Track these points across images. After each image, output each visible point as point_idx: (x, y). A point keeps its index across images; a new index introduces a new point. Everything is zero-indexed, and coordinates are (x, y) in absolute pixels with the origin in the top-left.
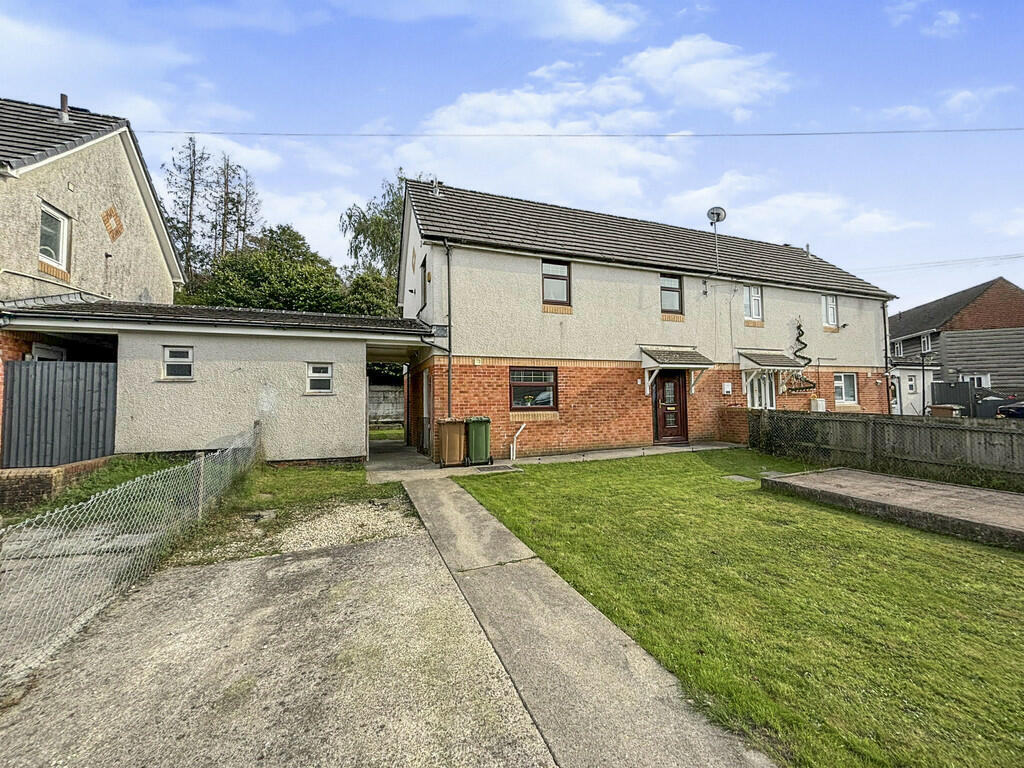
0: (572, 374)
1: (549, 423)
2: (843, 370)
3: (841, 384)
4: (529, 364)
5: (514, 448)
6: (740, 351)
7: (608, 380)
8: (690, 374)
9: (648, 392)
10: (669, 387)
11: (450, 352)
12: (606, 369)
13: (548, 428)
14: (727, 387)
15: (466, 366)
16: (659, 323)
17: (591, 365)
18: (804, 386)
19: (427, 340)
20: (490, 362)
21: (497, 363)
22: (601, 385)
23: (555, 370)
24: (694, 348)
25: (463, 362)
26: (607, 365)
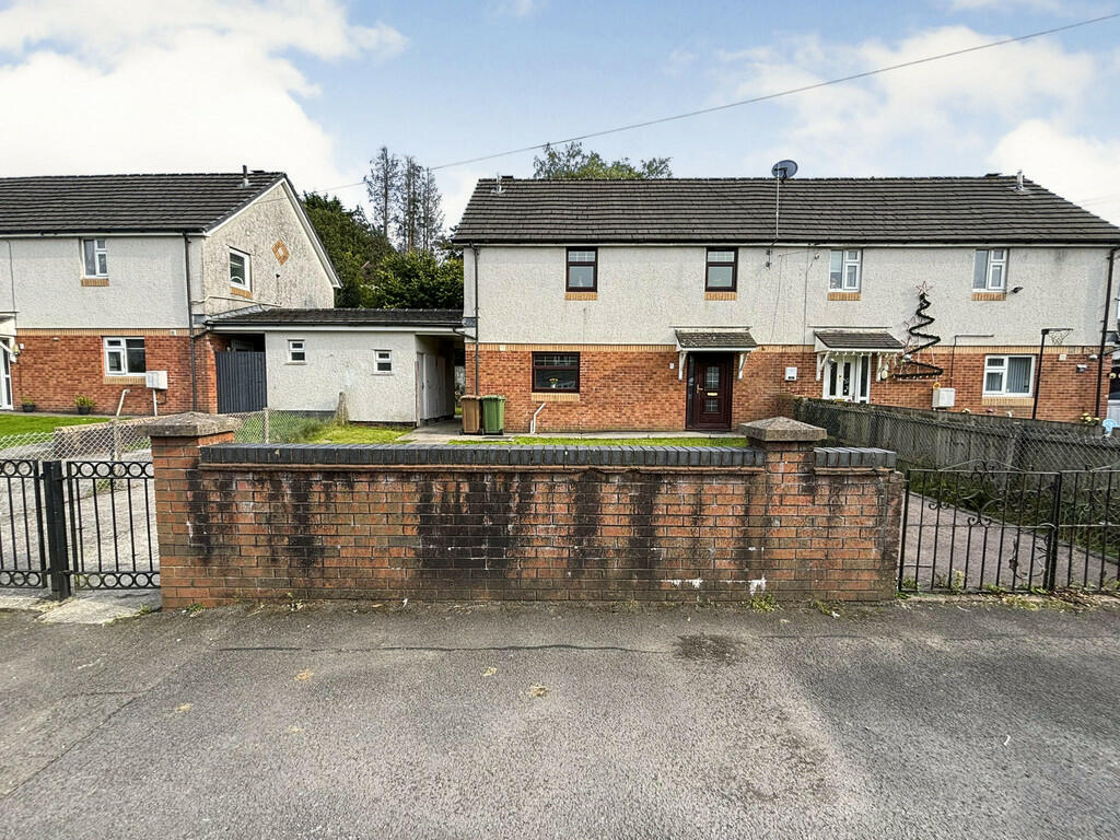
0: (596, 358)
1: (569, 404)
3: (1001, 370)
4: (550, 349)
5: (534, 424)
6: (816, 330)
8: (739, 357)
9: (680, 377)
11: (477, 339)
13: (568, 408)
14: (791, 372)
15: (491, 352)
16: (702, 303)
17: (616, 349)
20: (514, 349)
21: (520, 349)
22: (625, 370)
23: (577, 355)
24: (748, 328)
25: (489, 348)
26: (634, 349)
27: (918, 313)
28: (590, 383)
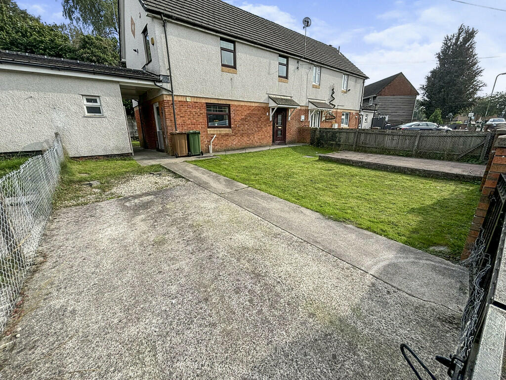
0: (237, 109)
1: (227, 135)
2: (345, 111)
3: (343, 117)
4: (216, 102)
5: (211, 147)
6: (310, 100)
7: (254, 112)
8: (288, 111)
9: (271, 119)
10: (280, 117)
11: (172, 92)
12: (253, 106)
13: (226, 137)
14: (303, 118)
15: (182, 101)
16: (277, 83)
17: (246, 104)
18: (331, 118)
19: (158, 84)
20: (195, 100)
21: (199, 100)
22: (250, 115)
23: (229, 106)
24: (291, 97)
25: (180, 99)
26: (253, 105)
27: (332, 96)
28: (236, 122)
